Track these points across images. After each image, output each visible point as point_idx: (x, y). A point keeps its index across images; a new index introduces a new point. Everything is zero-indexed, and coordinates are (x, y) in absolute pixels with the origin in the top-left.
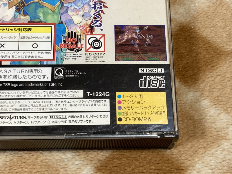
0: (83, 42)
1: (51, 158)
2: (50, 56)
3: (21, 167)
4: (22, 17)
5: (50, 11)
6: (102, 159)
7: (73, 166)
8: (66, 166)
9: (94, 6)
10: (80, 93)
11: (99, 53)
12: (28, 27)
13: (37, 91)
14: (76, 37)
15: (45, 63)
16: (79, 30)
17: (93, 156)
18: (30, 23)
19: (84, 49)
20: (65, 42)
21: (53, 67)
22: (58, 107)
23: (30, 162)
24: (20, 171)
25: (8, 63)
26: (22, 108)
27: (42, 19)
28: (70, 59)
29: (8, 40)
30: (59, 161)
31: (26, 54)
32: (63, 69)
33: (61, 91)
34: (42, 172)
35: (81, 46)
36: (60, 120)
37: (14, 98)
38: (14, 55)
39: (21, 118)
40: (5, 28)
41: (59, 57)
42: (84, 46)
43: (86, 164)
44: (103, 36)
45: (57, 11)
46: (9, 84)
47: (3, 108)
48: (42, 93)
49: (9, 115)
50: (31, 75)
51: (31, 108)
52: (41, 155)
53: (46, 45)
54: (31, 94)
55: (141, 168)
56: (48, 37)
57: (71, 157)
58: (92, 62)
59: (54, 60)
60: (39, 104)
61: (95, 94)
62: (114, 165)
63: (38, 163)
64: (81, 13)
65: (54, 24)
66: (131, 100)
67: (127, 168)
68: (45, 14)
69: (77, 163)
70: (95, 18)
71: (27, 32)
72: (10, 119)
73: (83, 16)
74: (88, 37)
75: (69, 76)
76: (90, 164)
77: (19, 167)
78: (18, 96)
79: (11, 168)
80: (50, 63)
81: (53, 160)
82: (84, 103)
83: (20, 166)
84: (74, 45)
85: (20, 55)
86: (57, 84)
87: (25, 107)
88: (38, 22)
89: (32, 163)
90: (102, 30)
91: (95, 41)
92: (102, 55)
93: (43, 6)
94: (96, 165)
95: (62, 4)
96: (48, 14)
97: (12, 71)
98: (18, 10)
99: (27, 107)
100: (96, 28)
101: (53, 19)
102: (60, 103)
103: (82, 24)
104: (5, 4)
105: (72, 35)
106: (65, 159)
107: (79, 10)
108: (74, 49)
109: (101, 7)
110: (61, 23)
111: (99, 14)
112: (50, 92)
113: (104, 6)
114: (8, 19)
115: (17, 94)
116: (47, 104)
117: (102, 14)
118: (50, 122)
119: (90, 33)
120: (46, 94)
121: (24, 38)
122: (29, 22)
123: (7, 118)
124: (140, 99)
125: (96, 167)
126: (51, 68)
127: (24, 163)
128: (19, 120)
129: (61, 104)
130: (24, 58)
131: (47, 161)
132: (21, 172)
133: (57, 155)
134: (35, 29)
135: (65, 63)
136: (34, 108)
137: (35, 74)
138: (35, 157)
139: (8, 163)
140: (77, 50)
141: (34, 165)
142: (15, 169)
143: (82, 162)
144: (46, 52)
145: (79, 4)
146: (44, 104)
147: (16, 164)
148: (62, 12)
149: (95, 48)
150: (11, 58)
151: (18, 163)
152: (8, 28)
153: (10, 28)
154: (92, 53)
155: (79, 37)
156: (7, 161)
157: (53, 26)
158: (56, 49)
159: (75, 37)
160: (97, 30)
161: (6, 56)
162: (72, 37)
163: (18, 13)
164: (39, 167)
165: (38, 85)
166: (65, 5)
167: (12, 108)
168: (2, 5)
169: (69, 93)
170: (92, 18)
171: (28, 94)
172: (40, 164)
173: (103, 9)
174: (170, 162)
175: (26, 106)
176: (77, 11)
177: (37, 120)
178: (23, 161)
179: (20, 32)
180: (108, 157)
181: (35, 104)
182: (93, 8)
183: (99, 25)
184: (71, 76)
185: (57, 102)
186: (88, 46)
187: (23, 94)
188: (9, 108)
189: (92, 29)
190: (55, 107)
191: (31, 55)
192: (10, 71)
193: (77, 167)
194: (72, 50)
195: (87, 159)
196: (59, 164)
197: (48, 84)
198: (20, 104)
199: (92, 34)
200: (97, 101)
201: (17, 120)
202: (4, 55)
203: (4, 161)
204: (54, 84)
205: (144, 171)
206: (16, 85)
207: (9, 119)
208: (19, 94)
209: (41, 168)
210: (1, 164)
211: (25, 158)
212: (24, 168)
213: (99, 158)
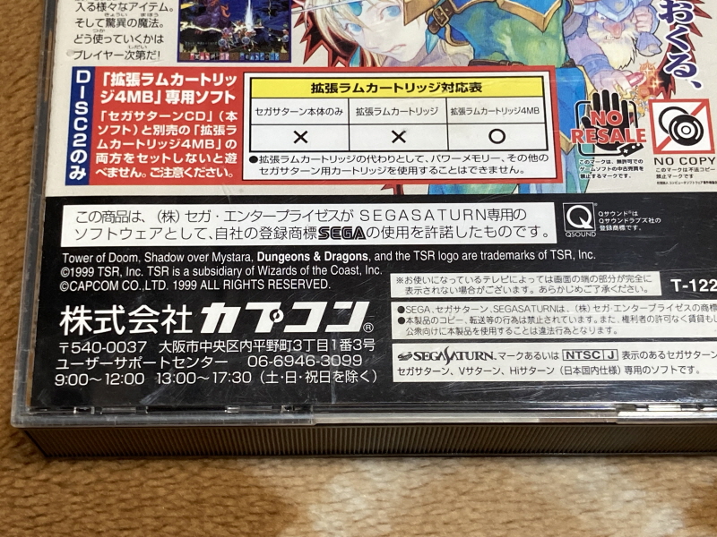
0: (644, 122)
1: (544, 480)
2: (546, 169)
3: (458, 505)
4: (451, 50)
5: (532, 29)
6: (704, 485)
7: (618, 506)
8: (595, 506)
9: (665, 11)
10: (651, 281)
11: (698, 156)
12: (469, 78)
13: (519, 275)
14: (620, 108)
15: (533, 190)
16: (626, 85)
17: (674, 475)
18: (475, 65)
19: (648, 146)
20: (586, 122)
21: (560, 201)
22: (585, 324)
23: (482, 492)
24: (456, 520)
25: (423, 190)
26: (479, 327)
27: (510, 52)
28: (607, 177)
29: (414, 118)
30: (569, 489)
31: (472, 163)
32: (590, 207)
33: (590, 274)
34: (526, 524)
35: (639, 136)
36: (598, 364)
37: (449, 295)
38: (437, 164)
39: (478, 356)
40: (401, 83)
41: (573, 169)
42: (648, 133)
43: (655, 501)
44: (705, 103)
45: (553, 28)
46: (431, 254)
47: (422, 326)
48: (534, 282)
49: (440, 348)
50: (496, 225)
51: (505, 326)
52: (513, 471)
53: (532, 134)
54: (499, 284)
56: (534, 110)
57: (605, 477)
58: (679, 183)
59: (558, 179)
60: (527, 314)
61: (699, 286)
63: (508, 494)
64: (629, 33)
65: (550, 69)
68: (519, 39)
69: (628, 495)
70: (673, 49)
71: (469, 93)
72: (446, 362)
73: (635, 41)
74: (658, 108)
75: (609, 228)
76: (669, 501)
77: (450, 507)
78: (463, 290)
79: (429, 508)
80: (547, 189)
81: (552, 487)
82: (666, 312)
83: (453, 502)
84: (617, 134)
85: (456, 164)
86: (575, 254)
87: (488, 325)
88: (498, 64)
89: (490, 495)
90: (698, 85)
91: (679, 120)
92: (707, 164)
93: (509, 15)
94: (687, 504)
95: (569, 8)
96: (528, 36)
97: (437, 214)
98: (434, 26)
99: (494, 324)
100: (678, 80)
101: (546, 52)
102: (592, 312)
103: (634, 68)
104: (394, 10)
105: (606, 101)
106: (588, 483)
107: (621, 26)
108: (618, 144)
109: (690, 16)
110: (570, 64)
111: (683, 37)
112: (558, 280)
113: (698, 11)
114: (407, 56)
115: (458, 285)
116: (552, 314)
117: (692, 36)
118: (567, 371)
119: (661, 96)
120: (547, 285)
121: (462, 112)
122: (471, 63)
123: (438, 358)
125: (687, 511)
126: (552, 205)
127: (464, 494)
128: (475, 364)
129: (596, 316)
130: (468, 175)
131: (535, 488)
132: (460, 521)
133: (562, 472)
134: (493, 84)
135: (596, 187)
136: (513, 326)
137: (505, 222)
138: (495, 475)
139: (416, 494)
140: (628, 147)
141: (496, 501)
142: (440, 511)
143: (644, 494)
144: (532, 155)
145: (619, 7)
146: (543, 315)
147: (440, 497)
148: (568, 32)
149: (682, 141)
150: (428, 175)
151: (447, 495)
152: (410, 82)
153: (418, 83)
154: (676, 157)
155: (630, 108)
156: (412, 487)
157: (546, 75)
158: (563, 145)
159: (616, 107)
160: (683, 86)
161: (413, 170)
162: (607, 108)
163: (435, 37)
164: (513, 506)
165: (518, 256)
166: (577, 9)
167: (448, 326)
168: (386, 13)
169: (617, 281)
170: (665, 47)
171: (490, 283)
172: (515, 497)
173: (696, 19)
175: (490, 319)
176: (615, 28)
177: (524, 363)
178: (462, 487)
179: (447, 94)
181: (514, 313)
182: (663, 17)
183: (687, 70)
184: (616, 227)
185: (583, 308)
186: (661, 136)
187: (476, 286)
188: (439, 326)
189: (667, 83)
190: (578, 325)
191: (487, 165)
192: (429, 215)
193: (632, 507)
194: (613, 147)
195: (657, 485)
196: (571, 497)
197: (550, 254)
198: (471, 313)
199: (667, 99)
200: (705, 307)
201: (465, 363)
202: (407, 165)
203: (404, 488)
204: (566, 254)
206: (451, 258)
207: (443, 361)
208: (464, 284)
209: (520, 510)
210: (395, 497)
211: (466, 480)
212: (467, 511)
213: (693, 481)
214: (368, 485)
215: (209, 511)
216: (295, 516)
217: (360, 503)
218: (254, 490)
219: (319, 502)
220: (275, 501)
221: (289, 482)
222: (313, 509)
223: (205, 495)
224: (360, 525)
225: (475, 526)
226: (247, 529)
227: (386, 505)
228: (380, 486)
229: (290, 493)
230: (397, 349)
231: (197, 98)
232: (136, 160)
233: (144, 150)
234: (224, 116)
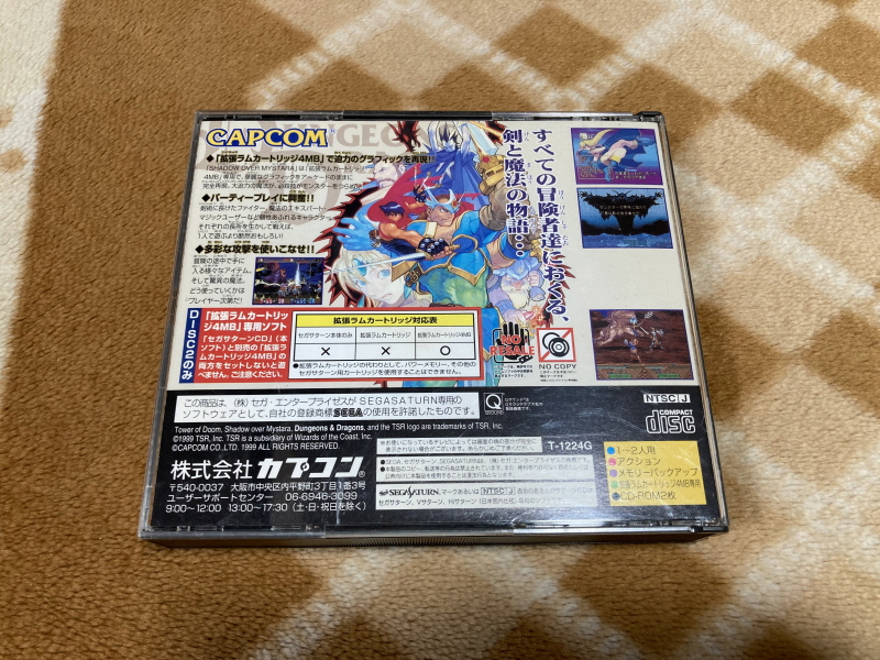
0: (533, 342)
1: (475, 561)
2: (474, 371)
4: (419, 297)
5: (468, 285)
6: (571, 563)
7: (518, 578)
8: (505, 578)
9: (547, 273)
10: (536, 443)
11: (566, 363)
12: (429, 314)
13: (456, 439)
14: (520, 334)
15: (466, 384)
16: (523, 319)
17: (553, 557)
18: (433, 306)
19: (536, 357)
20: (499, 342)
21: (482, 391)
22: (496, 471)
23: (436, 569)
25: (399, 384)
26: (431, 473)
27: (455, 299)
28: (511, 377)
29: (396, 339)
30: (490, 567)
31: (429, 367)
32: (500, 395)
33: (499, 438)
35: (530, 351)
36: (502, 497)
37: (413, 452)
38: (408, 368)
39: (429, 492)
40: (388, 317)
41: (490, 372)
42: (536, 350)
43: (541, 575)
44: (570, 330)
45: (480, 284)
46: (402, 426)
47: (395, 473)
48: (465, 444)
49: (406, 487)
50: (443, 407)
51: (447, 472)
52: (456, 556)
53: (466, 350)
54: (444, 445)
55: (647, 582)
56: (468, 335)
57: (512, 559)
58: (554, 381)
59: (481, 377)
60: (460, 464)
61: (565, 446)
62: (594, 576)
63: (452, 570)
64: (526, 287)
65: (478, 309)
66: (634, 457)
67: (619, 580)
68: (460, 290)
69: (525, 571)
70: (552, 297)
71: (429, 324)
72: (409, 496)
73: (529, 292)
74: (542, 333)
75: (511, 409)
76: (549, 574)
78: (421, 449)
79: (403, 580)
80: (474, 384)
81: (479, 565)
82: (545, 463)
83: (417, 576)
84: (517, 349)
85: (420, 368)
86: (491, 425)
87: (436, 472)
88: (446, 306)
89: (440, 572)
90: (566, 319)
91: (555, 341)
92: (571, 368)
93: (454, 275)
94: (560, 577)
95: (490, 271)
96: (465, 289)
97: (407, 400)
98: (410, 283)
99: (440, 472)
100: (555, 316)
101: (477, 299)
102: (500, 463)
103: (528, 308)
104: (385, 272)
105: (511, 329)
106: (501, 562)
107: (521, 282)
108: (517, 356)
109: (562, 277)
110: (490, 306)
111: (558, 290)
112: (480, 442)
113: (567, 274)
114: (392, 301)
115: (419, 446)
116: (475, 465)
117: (563, 289)
118: (483, 501)
119: (544, 326)
120: (473, 446)
121: (425, 335)
122: (431, 305)
123: (404, 494)
124: (650, 456)
125: (560, 580)
126: (476, 395)
127: (426, 570)
128: (427, 497)
129: (502, 465)
130: (427, 375)
131: (468, 566)
133: (485, 556)
134: (444, 318)
135: (504, 383)
136: (451, 472)
137: (448, 405)
138: (445, 558)
139: (396, 571)
140: (524, 358)
141: (445, 575)
143: (534, 570)
144: (466, 362)
145: (520, 271)
146: (470, 465)
147: (410, 573)
148: (489, 286)
149: (556, 354)
150: (403, 375)
152: (394, 317)
153: (399, 317)
154: (553, 364)
155: (526, 333)
156: (393, 566)
157: (475, 313)
158: (485, 356)
159: (517, 333)
160: (557, 320)
161: (394, 371)
162: (511, 333)
163: (410, 289)
164: (455, 578)
165: (456, 427)
166: (495, 272)
167: (411, 472)
168: (381, 274)
169: (515, 443)
170: (547, 296)
171: (438, 444)
172: (456, 572)
173: (566, 278)
174: (698, 568)
175: (437, 468)
176: (518, 283)
177: (458, 496)
178: (424, 566)
179: (416, 324)
180: (580, 560)
181: (453, 464)
182: (546, 277)
183: (560, 309)
184: (515, 409)
185: (495, 460)
186: (544, 351)
187: (429, 446)
188: (406, 472)
189: (548, 318)
190: (491, 472)
191: (439, 369)
192: (403, 401)
193: (525, 579)
194: (514, 358)
195: (543, 564)
196: (490, 572)
197: (475, 425)
198: (426, 464)
199: (548, 328)
200: (568, 460)
201: (421, 497)
202: (390, 369)
203: (389, 567)
204: (485, 425)
205: (652, 586)
206: (415, 428)
207: (407, 496)
208: (423, 445)
209: (459, 581)
210: (383, 574)
211: (426, 562)
212: (427, 582)
213: (564, 561)
214: (366, 565)
215: (268, 582)
216: (321, 585)
217: (360, 577)
218: (296, 568)
219: (336, 576)
220: (309, 575)
221: (318, 563)
222: (332, 581)
223: (266, 571)
224: (361, 591)
225: (431, 592)
226: (291, 593)
227: (377, 578)
228: (374, 566)
229: (318, 571)
230: (379, 488)
231: (263, 327)
232: (223, 367)
233: (228, 360)
234: (279, 338)
